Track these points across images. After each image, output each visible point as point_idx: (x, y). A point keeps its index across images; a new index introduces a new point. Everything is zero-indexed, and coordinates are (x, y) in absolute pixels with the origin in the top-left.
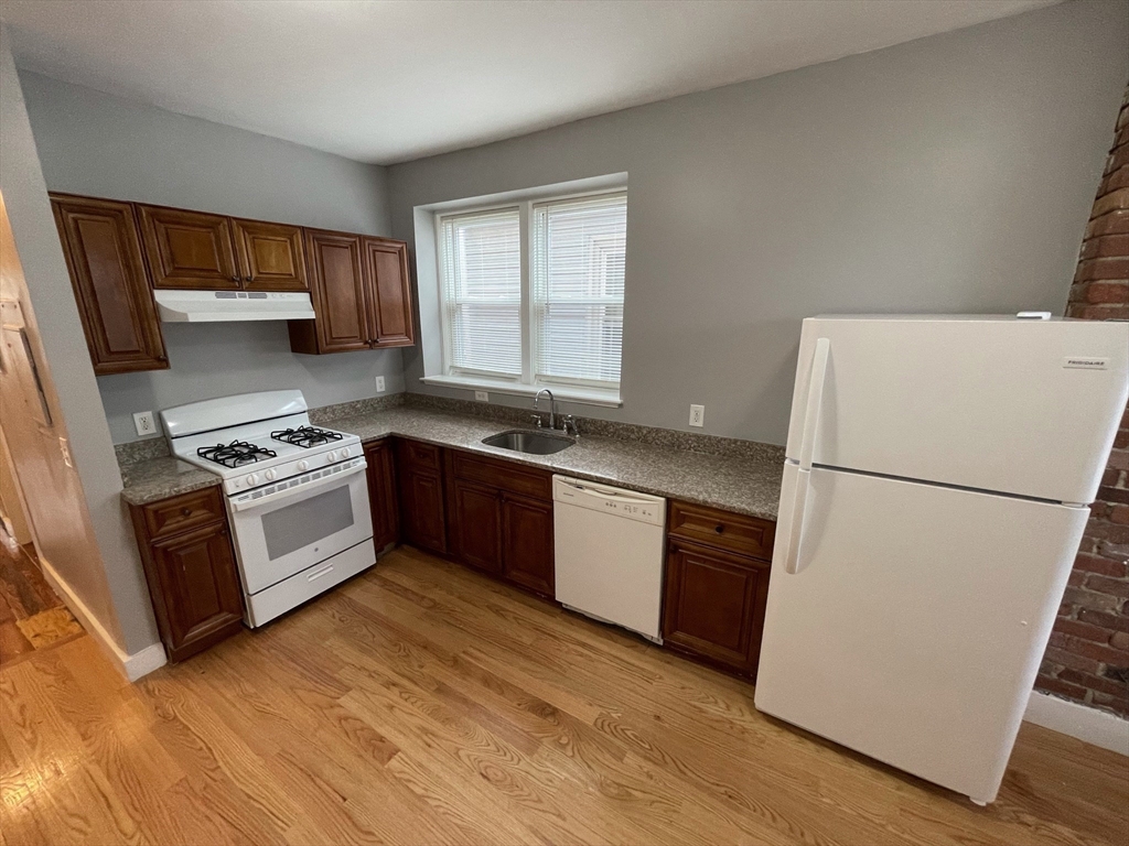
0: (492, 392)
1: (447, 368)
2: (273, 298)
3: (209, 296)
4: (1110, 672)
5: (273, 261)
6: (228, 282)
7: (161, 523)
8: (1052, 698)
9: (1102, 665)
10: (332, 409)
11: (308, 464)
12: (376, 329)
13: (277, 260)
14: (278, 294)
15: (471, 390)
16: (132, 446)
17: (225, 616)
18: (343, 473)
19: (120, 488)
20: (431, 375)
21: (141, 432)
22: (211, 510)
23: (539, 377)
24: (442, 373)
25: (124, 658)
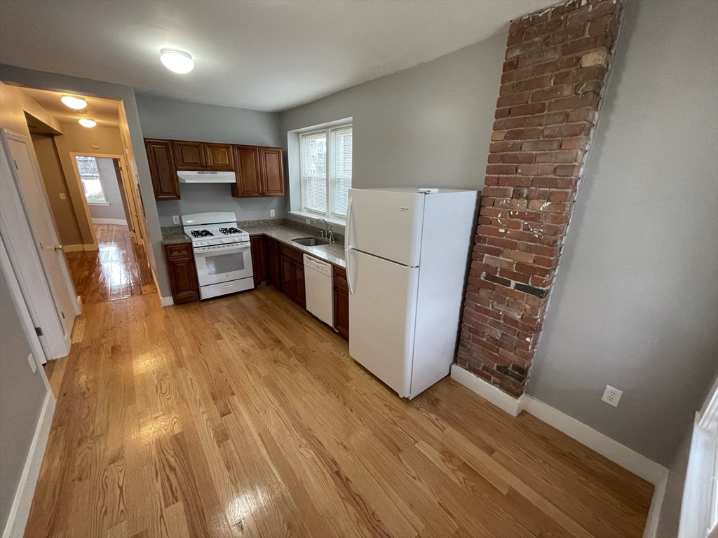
0: (312, 220)
1: (303, 208)
2: (220, 174)
3: (195, 173)
4: (498, 368)
5: (220, 159)
6: (202, 167)
7: (171, 253)
8: (480, 379)
9: (496, 364)
10: (249, 222)
11: (224, 241)
12: (265, 188)
13: (222, 158)
14: (221, 172)
15: (304, 218)
16: (171, 227)
17: (191, 292)
18: (240, 246)
19: (161, 239)
20: (294, 211)
21: (175, 223)
22: (188, 252)
23: (334, 214)
24: (301, 210)
25: (161, 298)
